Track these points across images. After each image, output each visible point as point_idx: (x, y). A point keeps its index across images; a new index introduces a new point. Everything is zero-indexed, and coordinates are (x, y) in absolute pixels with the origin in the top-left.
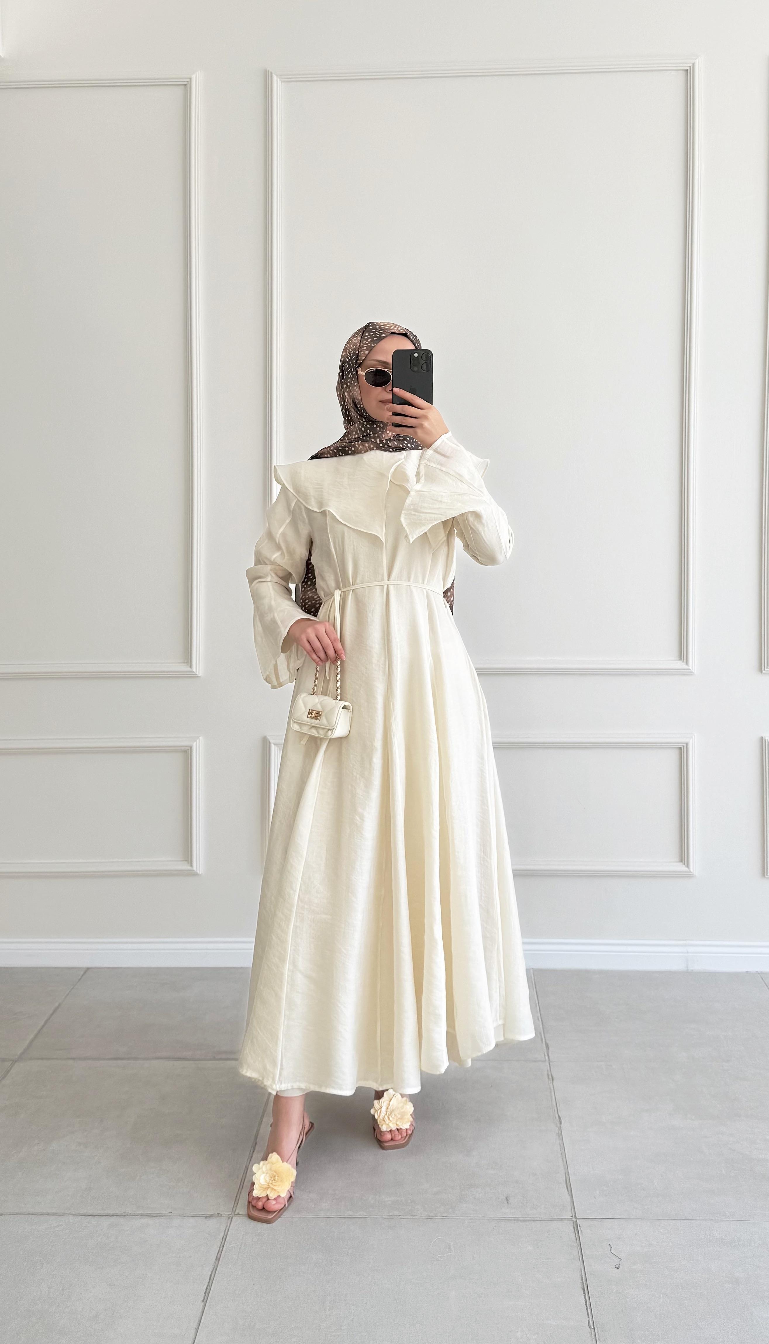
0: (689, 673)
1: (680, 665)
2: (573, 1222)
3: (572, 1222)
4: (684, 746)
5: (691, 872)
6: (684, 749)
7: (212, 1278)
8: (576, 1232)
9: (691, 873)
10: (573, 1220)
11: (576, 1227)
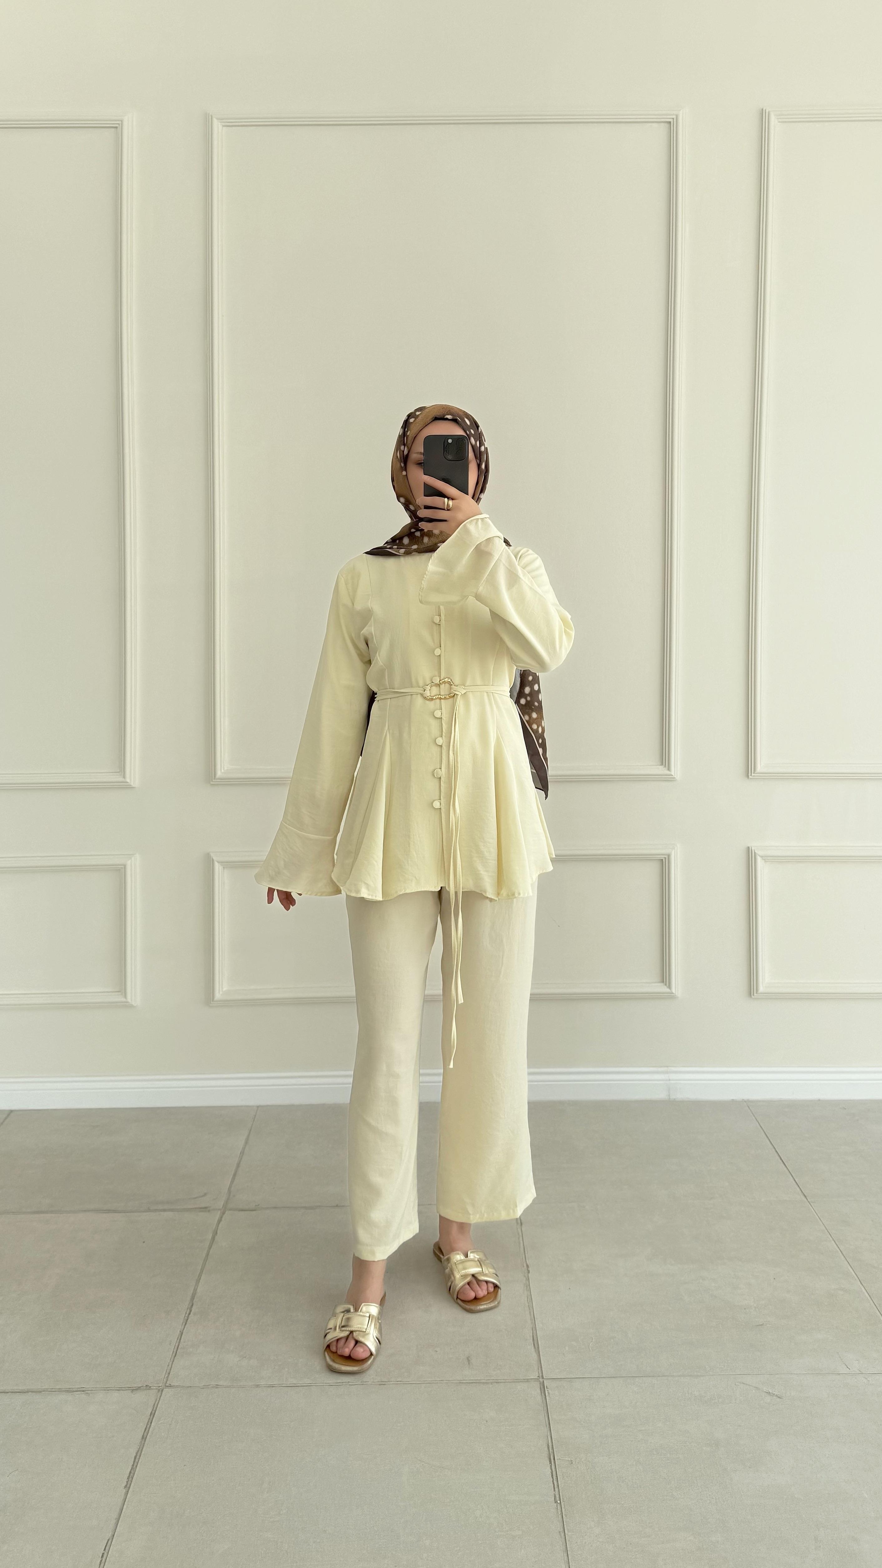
0: (670, 779)
1: (661, 770)
2: (540, 1384)
3: (539, 1382)
4: (665, 858)
5: (673, 993)
6: (665, 861)
7: (137, 1460)
8: (543, 1394)
9: (673, 995)
10: (540, 1381)
11: (543, 1388)
